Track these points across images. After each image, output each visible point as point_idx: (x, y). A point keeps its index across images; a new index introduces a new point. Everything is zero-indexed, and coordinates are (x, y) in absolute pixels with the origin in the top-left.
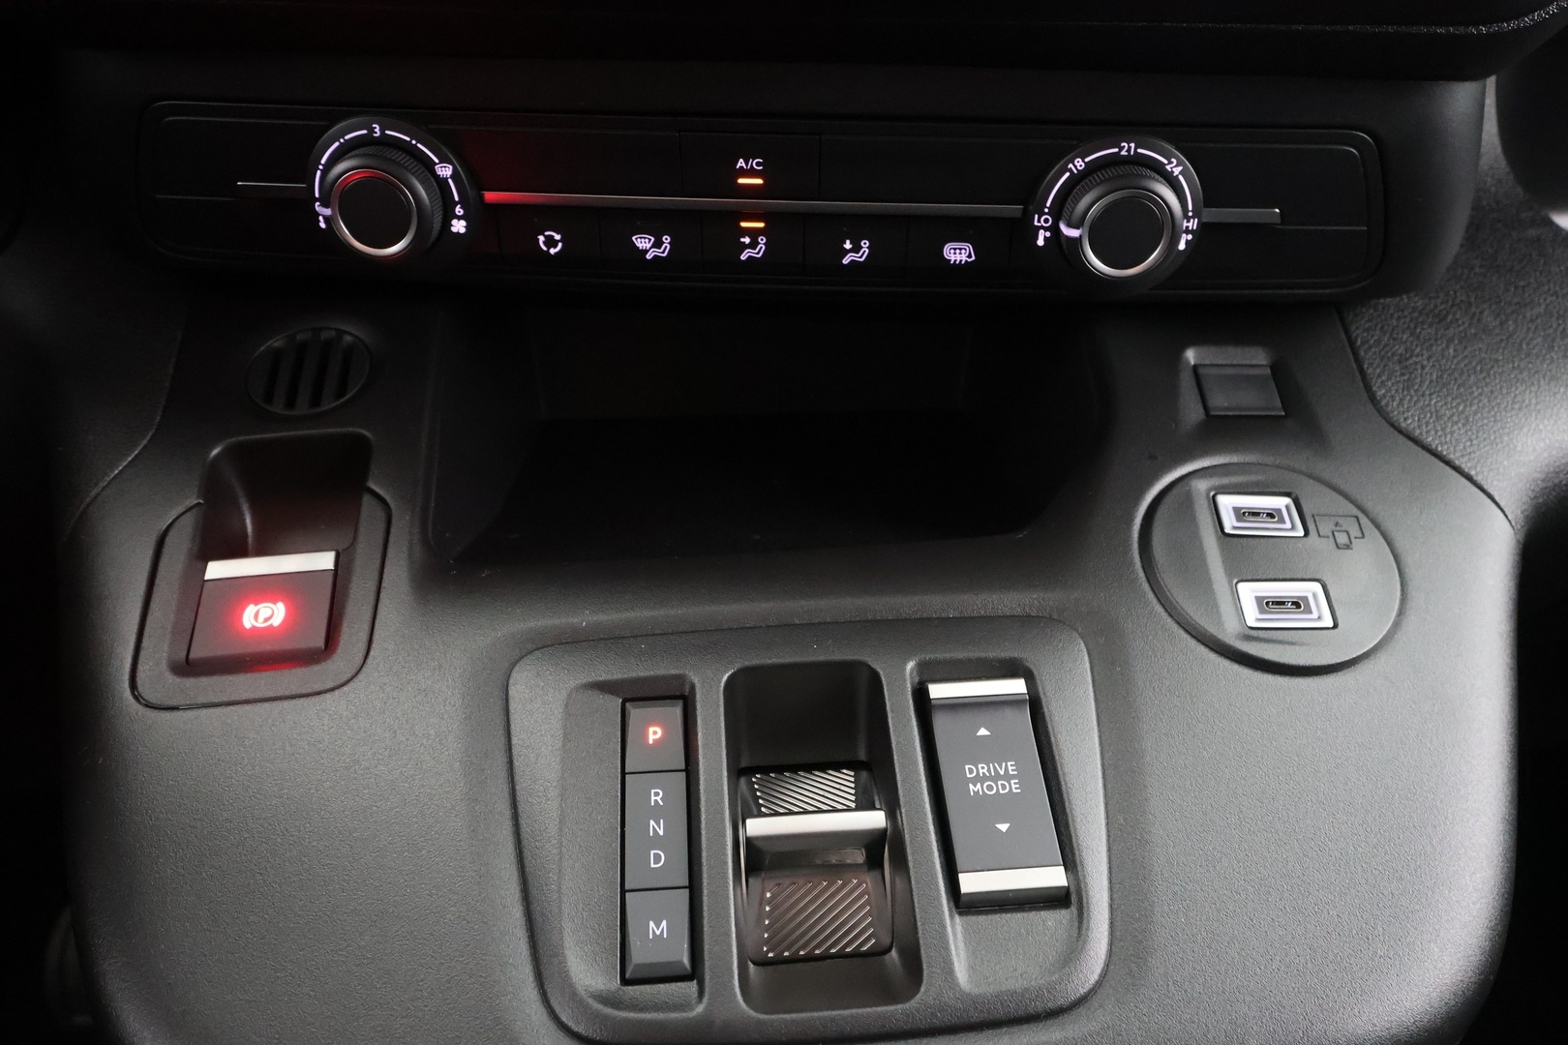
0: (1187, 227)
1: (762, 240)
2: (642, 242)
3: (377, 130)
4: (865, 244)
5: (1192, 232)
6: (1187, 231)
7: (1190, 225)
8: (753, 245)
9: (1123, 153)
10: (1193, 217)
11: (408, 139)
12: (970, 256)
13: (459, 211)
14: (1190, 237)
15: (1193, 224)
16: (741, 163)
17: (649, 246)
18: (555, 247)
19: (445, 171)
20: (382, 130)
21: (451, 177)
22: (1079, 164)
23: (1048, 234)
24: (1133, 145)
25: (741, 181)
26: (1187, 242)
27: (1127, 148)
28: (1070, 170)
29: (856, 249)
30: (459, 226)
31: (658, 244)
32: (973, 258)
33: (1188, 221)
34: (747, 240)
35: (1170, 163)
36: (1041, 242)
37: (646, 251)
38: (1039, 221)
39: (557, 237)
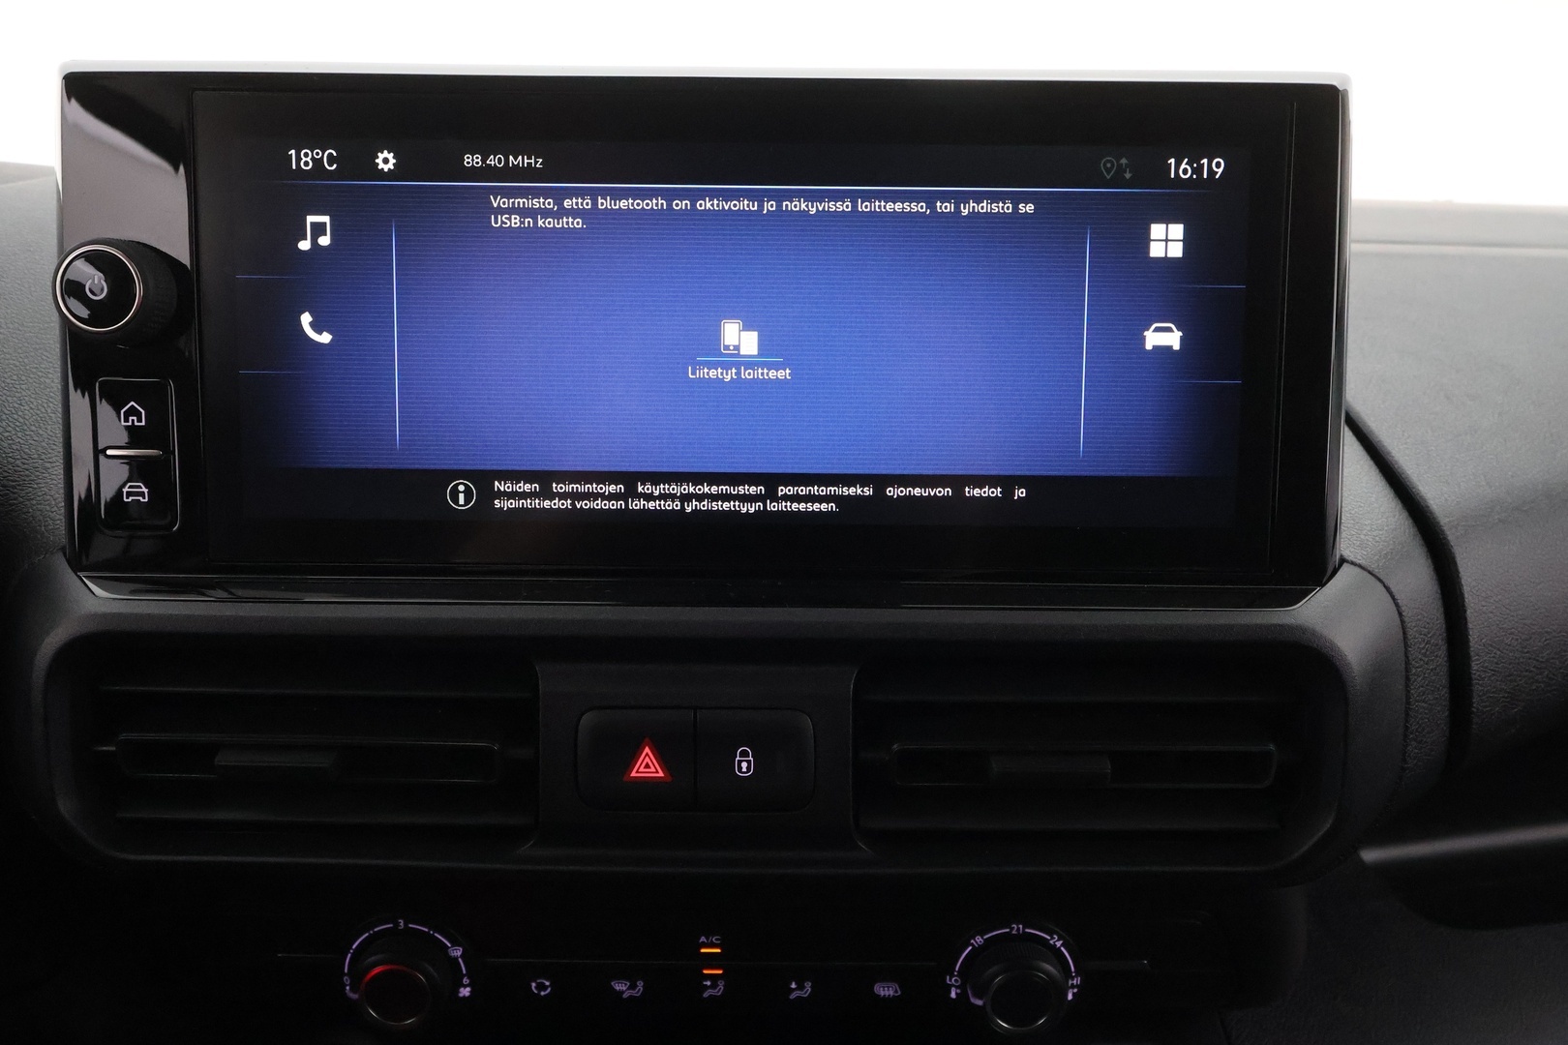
0: (1072, 984)
1: (721, 985)
2: (619, 986)
3: (402, 924)
4: (808, 985)
5: (1077, 986)
6: (1073, 986)
7: (1075, 982)
8: (714, 986)
9: (1014, 932)
10: (1076, 976)
11: (426, 930)
12: (896, 991)
13: (466, 981)
14: (1075, 990)
15: (1077, 981)
16: (703, 939)
17: (624, 989)
18: (545, 990)
19: (457, 952)
20: (406, 924)
21: (461, 956)
22: (979, 940)
23: (959, 991)
24: (1021, 926)
25: (703, 951)
26: (1074, 994)
27: (1017, 928)
28: (972, 945)
29: (800, 987)
30: (465, 992)
31: (633, 987)
32: (899, 993)
33: (1073, 980)
34: (709, 983)
35: (1053, 938)
36: (953, 995)
37: (623, 992)
38: (950, 980)
39: (547, 983)
